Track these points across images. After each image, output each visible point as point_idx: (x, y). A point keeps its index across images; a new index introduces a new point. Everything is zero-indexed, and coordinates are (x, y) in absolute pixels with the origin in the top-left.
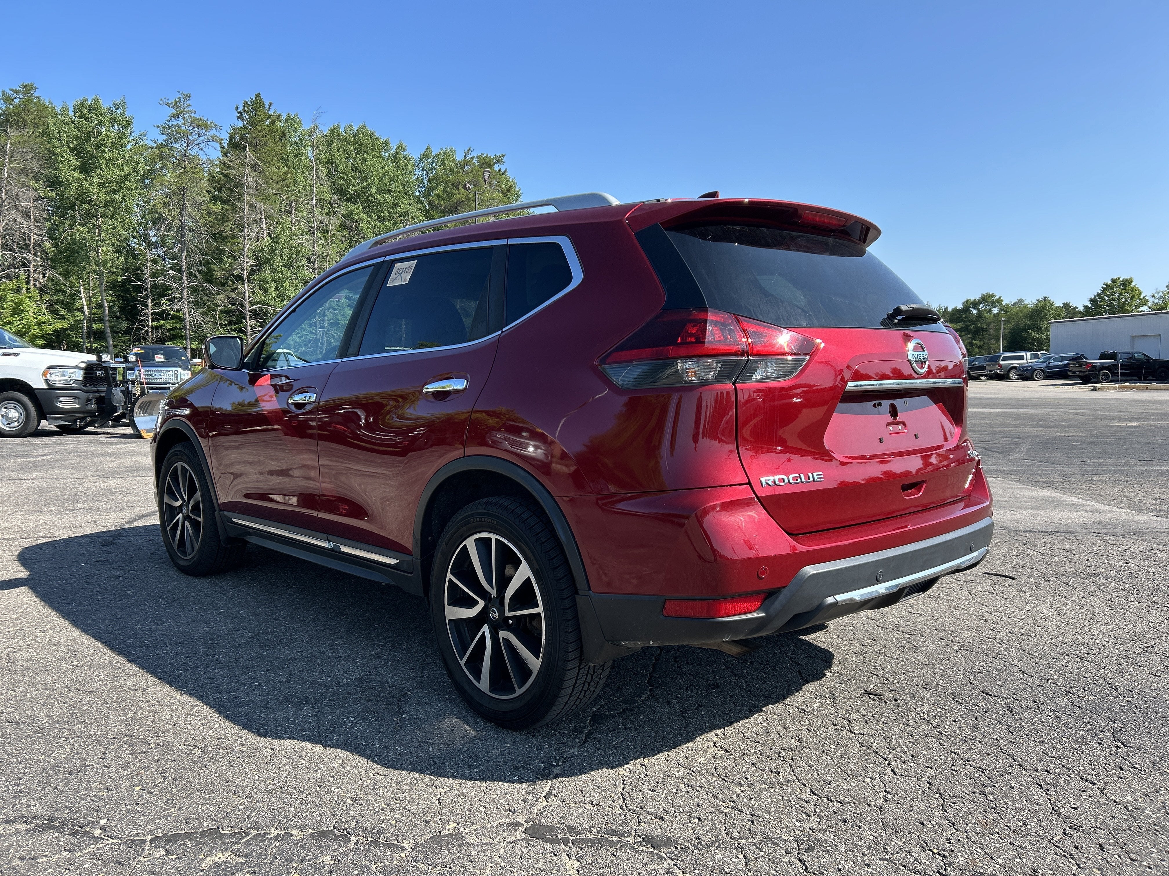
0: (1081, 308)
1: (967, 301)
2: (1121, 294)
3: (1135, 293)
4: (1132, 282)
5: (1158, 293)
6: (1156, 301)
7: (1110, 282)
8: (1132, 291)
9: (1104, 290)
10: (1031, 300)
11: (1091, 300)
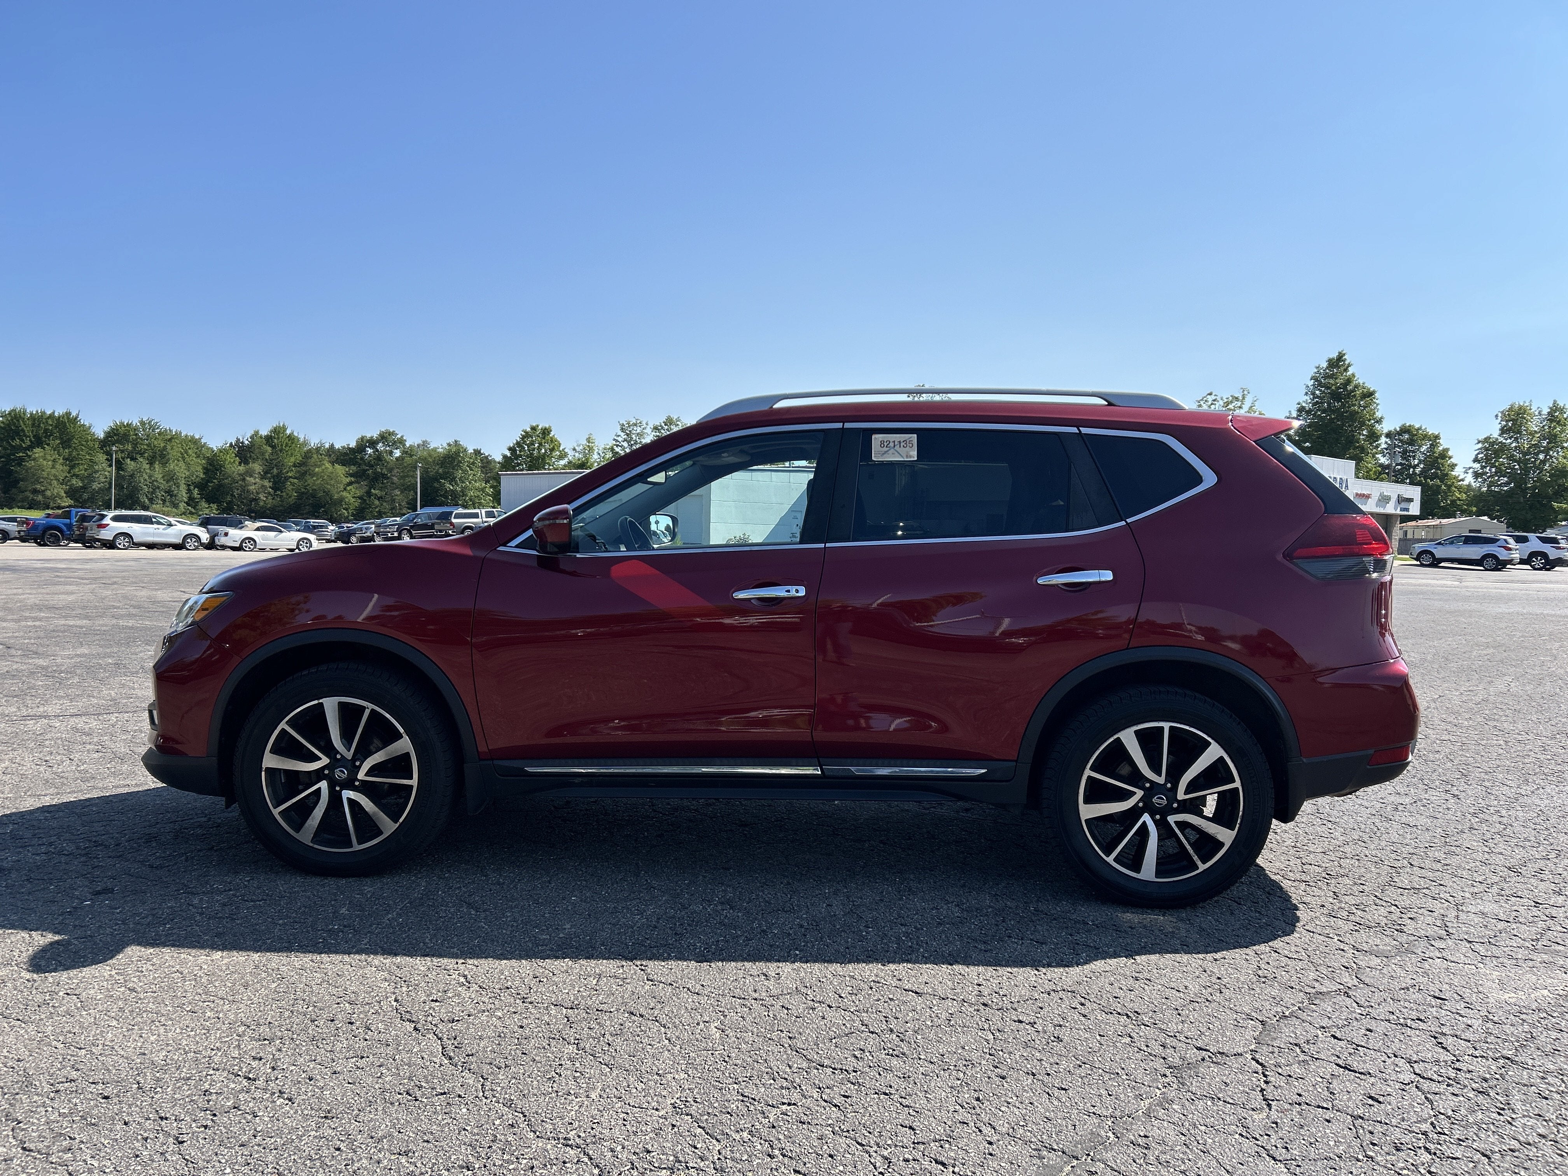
0: (499, 458)
1: (362, 438)
2: (540, 444)
3: (555, 445)
4: (551, 431)
5: (578, 446)
6: (577, 455)
7: (529, 429)
8: (552, 441)
9: (523, 438)
10: (439, 443)
11: (510, 449)
